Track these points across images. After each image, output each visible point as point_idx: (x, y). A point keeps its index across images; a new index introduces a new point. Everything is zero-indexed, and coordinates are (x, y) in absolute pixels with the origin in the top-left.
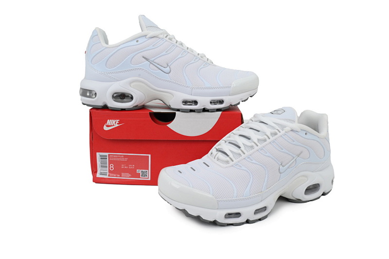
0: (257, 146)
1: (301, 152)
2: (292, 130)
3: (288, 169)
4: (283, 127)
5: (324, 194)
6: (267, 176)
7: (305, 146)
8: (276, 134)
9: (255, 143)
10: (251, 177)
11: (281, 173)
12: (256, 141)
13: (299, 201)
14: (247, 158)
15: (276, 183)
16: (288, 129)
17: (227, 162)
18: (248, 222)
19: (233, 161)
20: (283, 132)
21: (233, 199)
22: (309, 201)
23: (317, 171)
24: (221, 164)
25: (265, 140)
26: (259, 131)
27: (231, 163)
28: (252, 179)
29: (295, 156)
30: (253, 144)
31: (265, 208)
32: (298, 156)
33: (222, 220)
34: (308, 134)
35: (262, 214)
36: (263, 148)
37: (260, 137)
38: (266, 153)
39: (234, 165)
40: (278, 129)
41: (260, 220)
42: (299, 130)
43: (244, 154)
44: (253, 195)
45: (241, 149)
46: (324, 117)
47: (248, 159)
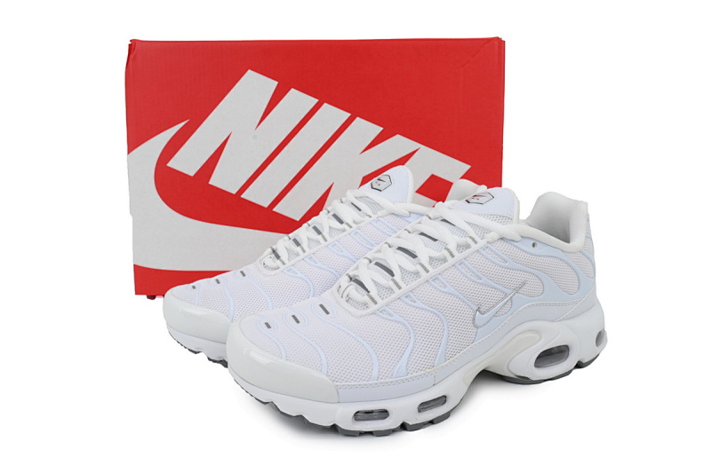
0: (427, 271)
1: (524, 284)
2: (502, 239)
3: (495, 319)
4: (484, 231)
5: (579, 365)
6: (445, 333)
7: (532, 271)
8: (468, 246)
9: (423, 266)
10: (412, 336)
11: (477, 327)
12: (426, 262)
13: (523, 381)
14: (403, 298)
15: (468, 348)
16: (493, 236)
17: (365, 305)
18: (404, 427)
19: (376, 303)
20: (481, 243)
21: (370, 382)
22: (545, 381)
23: (564, 319)
24: (352, 309)
25: (445, 260)
26: (435, 240)
27: (373, 307)
28: (412, 340)
29: (508, 291)
30: (419, 268)
31: (442, 400)
32: (517, 290)
33: (347, 424)
34: (538, 245)
35: (436, 411)
36: (439, 276)
37: (435, 254)
38: (445, 287)
39: (378, 312)
40: (474, 235)
41: (432, 422)
42: (519, 238)
43: (400, 288)
44: (415, 374)
45: (395, 278)
46: (578, 207)
47: (406, 300)
